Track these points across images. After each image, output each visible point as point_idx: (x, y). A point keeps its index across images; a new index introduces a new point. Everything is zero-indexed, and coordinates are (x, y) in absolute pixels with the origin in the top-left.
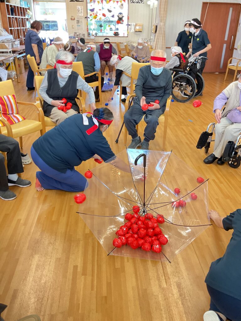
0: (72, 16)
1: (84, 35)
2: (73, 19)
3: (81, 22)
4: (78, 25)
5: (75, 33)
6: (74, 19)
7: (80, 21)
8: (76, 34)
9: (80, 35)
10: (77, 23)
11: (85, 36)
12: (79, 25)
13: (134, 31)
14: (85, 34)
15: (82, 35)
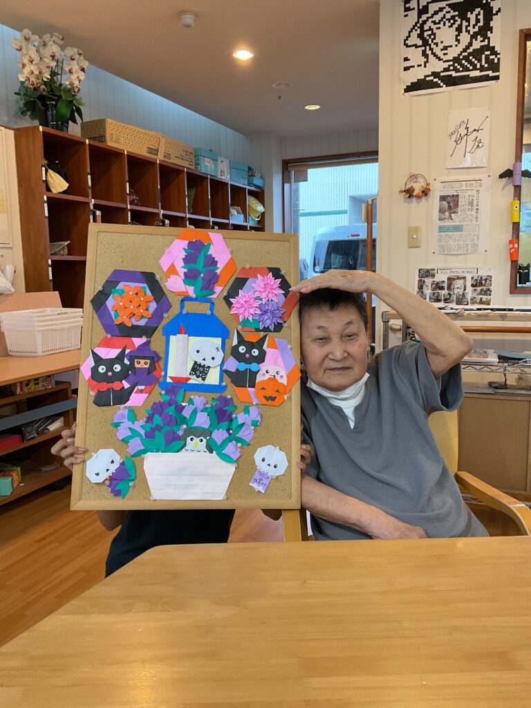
0: (413, 177)
1: (480, 283)
2: (416, 192)
3: (471, 204)
4: (447, 223)
10: (441, 211)
12: (458, 223)
14: (489, 278)
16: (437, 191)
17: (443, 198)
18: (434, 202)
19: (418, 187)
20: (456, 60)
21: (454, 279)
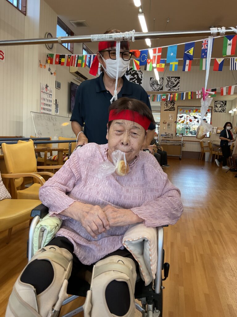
5: (165, 133)
7: (170, 125)
12: (170, 127)
13: (216, 132)
16: (167, 123)
17: (168, 124)
18: (167, 124)
19: (165, 122)
20: (170, 108)
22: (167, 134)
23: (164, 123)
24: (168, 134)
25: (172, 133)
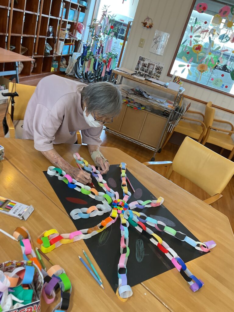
0: (148, 19)
1: (159, 69)
2: (148, 25)
5: (142, 59)
6: (150, 27)
8: (142, 62)
9: (151, 66)
11: (160, 73)
14: (162, 68)
15: (155, 67)
21: (150, 64)
22: (146, 62)
23: (145, 24)
24: (149, 64)
25: (161, 65)
